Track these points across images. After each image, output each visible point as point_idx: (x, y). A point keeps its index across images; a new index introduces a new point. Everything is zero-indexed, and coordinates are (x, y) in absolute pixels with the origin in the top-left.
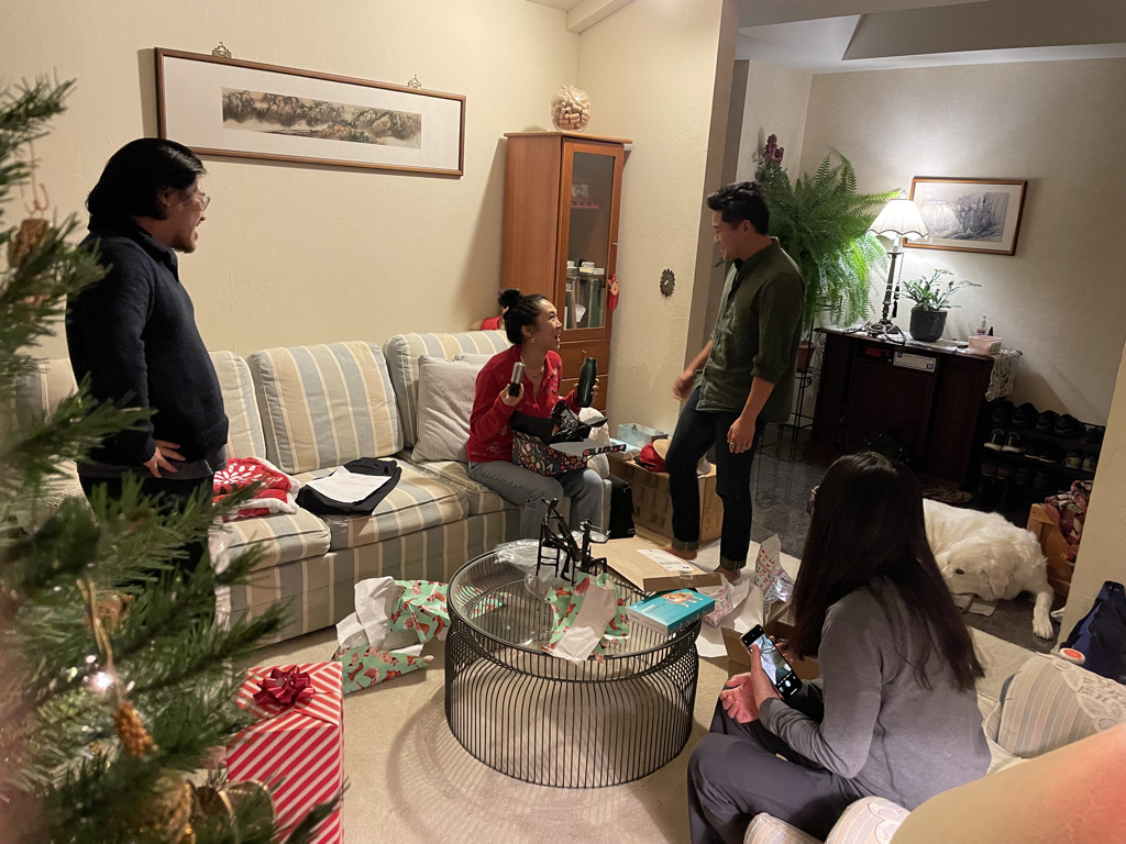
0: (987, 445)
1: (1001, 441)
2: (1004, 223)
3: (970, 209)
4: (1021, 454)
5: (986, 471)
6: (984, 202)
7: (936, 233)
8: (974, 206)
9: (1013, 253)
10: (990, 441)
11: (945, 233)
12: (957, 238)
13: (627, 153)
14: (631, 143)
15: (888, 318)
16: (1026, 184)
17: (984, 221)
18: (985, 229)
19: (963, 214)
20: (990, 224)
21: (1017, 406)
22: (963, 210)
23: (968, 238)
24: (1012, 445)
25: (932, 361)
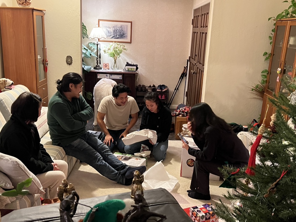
2: (127, 34)
3: (117, 30)
6: (121, 27)
7: (108, 37)
8: (118, 29)
9: (131, 43)
11: (111, 37)
12: (114, 38)
13: (44, 14)
14: (45, 11)
15: (98, 65)
16: (131, 22)
17: (122, 33)
18: (122, 36)
19: (115, 31)
20: (124, 34)
22: (115, 30)
23: (118, 38)
25: (121, 76)
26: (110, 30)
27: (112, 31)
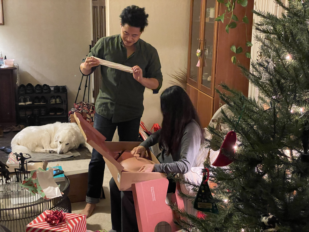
0: (20, 104)
1: (25, 101)
4: (33, 103)
5: (22, 114)
10: (21, 102)
21: (25, 85)
24: (30, 101)
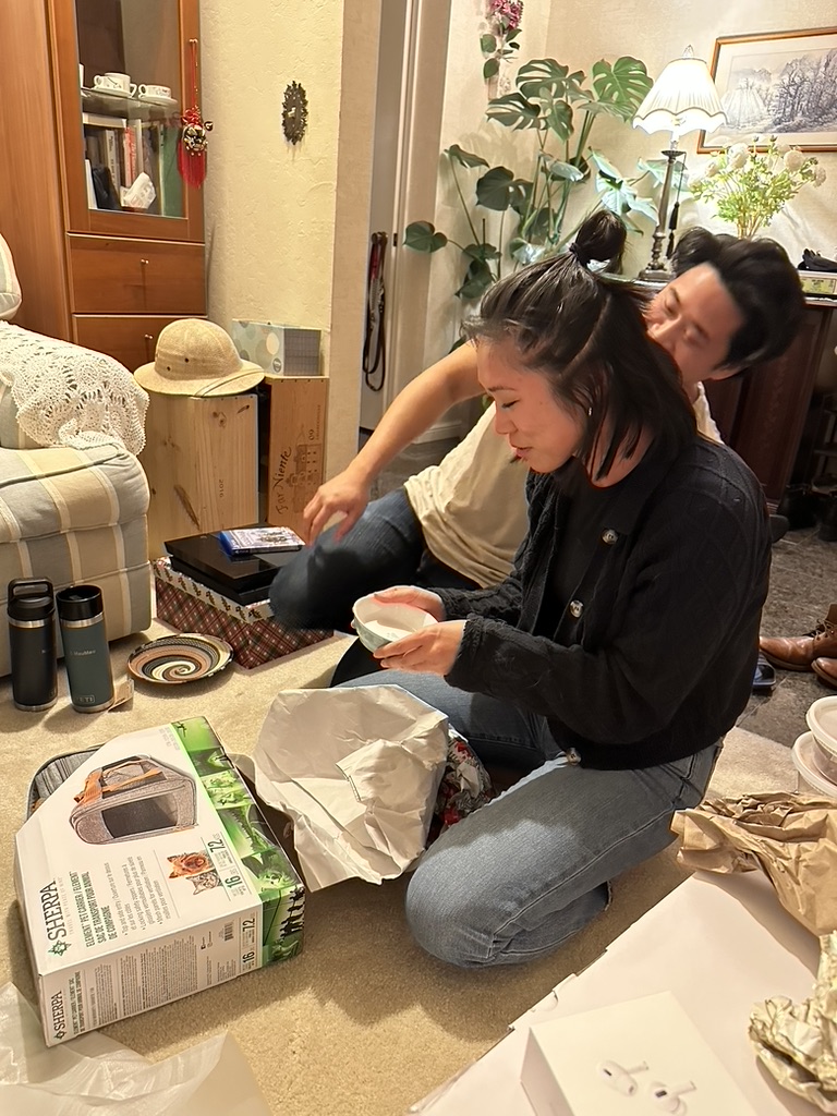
3: (803, 81)
6: (827, 65)
8: (810, 75)
11: (767, 123)
12: (780, 131)
17: (824, 97)
18: (824, 113)
19: (791, 94)
20: (834, 103)
22: (792, 83)
23: (798, 128)
26: (764, 86)
27: (776, 92)
